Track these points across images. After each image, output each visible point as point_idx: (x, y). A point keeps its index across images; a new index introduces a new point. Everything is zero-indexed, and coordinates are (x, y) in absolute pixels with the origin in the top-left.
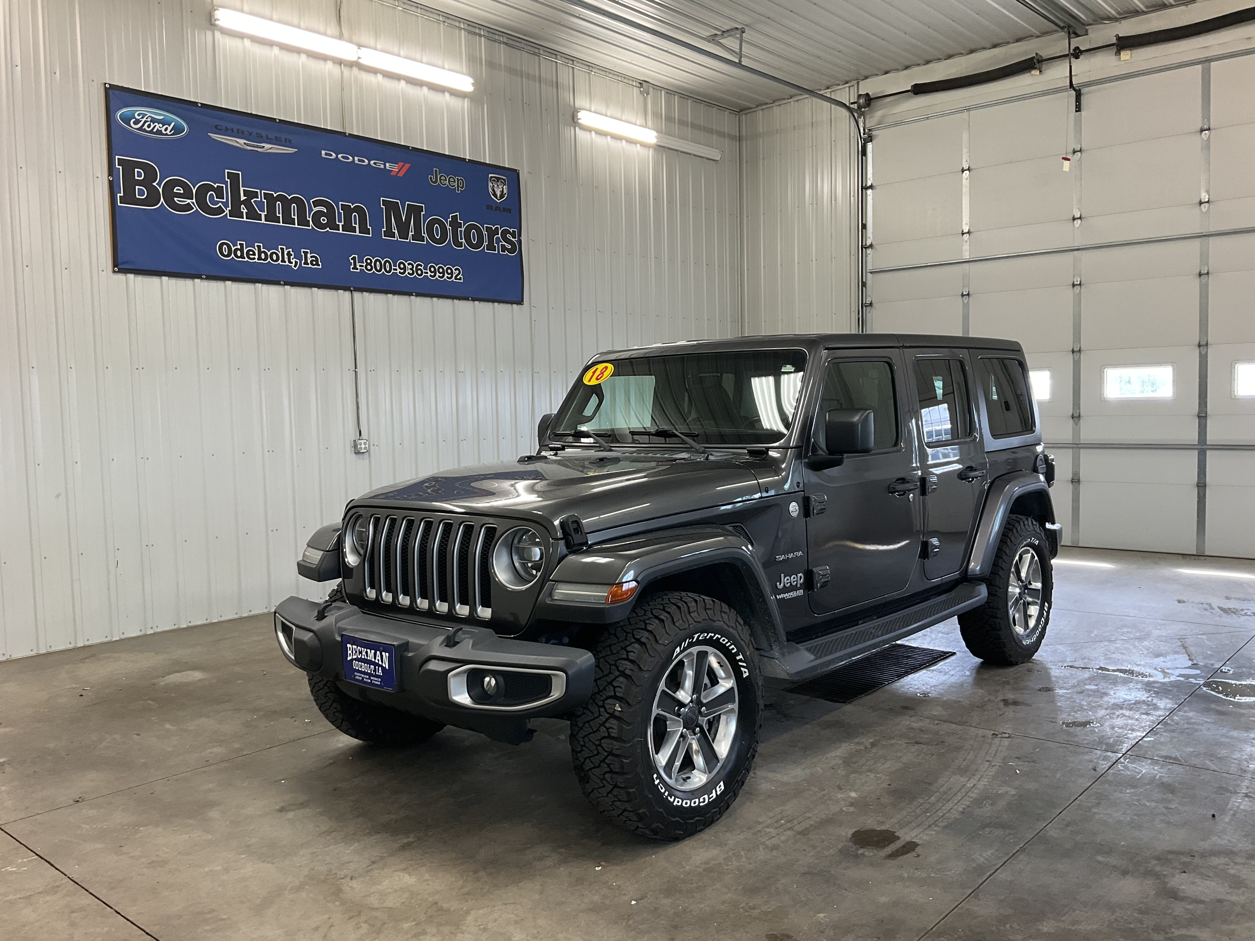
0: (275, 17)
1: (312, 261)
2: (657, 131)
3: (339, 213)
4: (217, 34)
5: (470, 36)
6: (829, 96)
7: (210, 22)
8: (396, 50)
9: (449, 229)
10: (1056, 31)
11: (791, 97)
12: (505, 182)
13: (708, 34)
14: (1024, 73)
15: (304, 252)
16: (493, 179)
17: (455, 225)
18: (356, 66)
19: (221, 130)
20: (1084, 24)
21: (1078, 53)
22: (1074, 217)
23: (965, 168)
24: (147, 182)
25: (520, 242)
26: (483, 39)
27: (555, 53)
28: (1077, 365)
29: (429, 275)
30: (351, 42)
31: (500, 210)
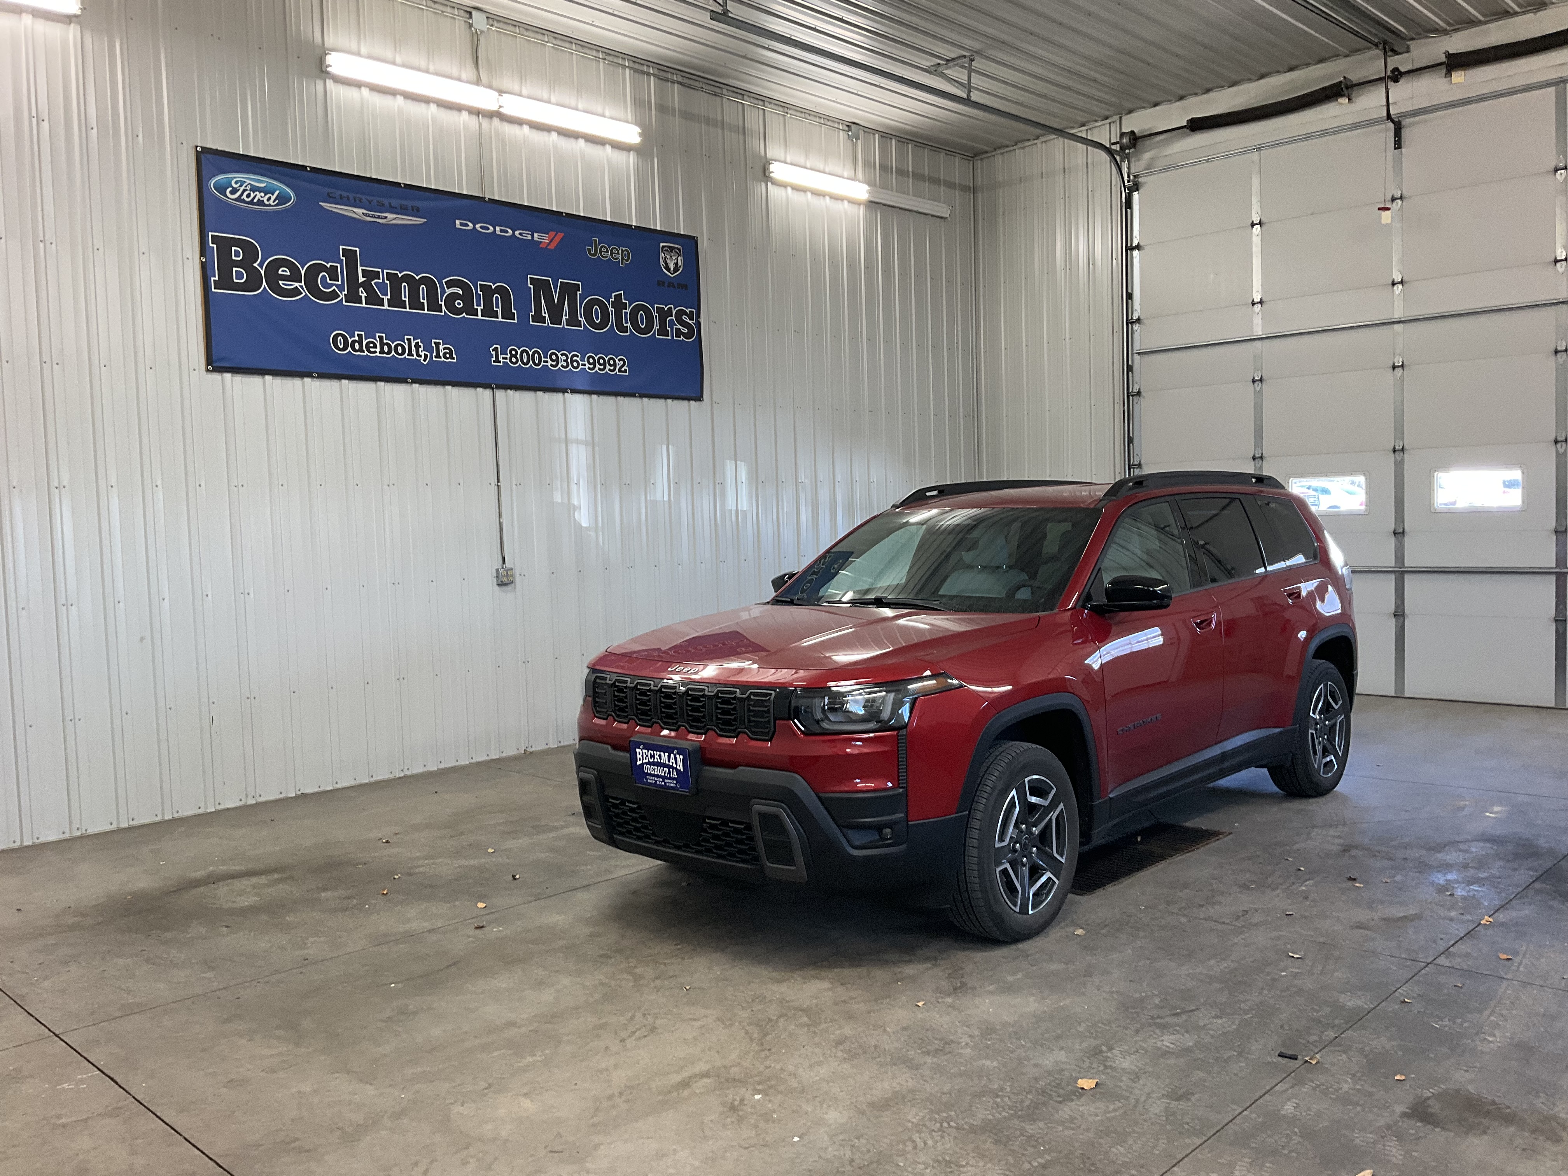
0: (398, 60)
1: (444, 354)
2: (869, 185)
3: (478, 296)
4: (330, 83)
5: (637, 75)
6: (1084, 136)
7: (321, 70)
8: (545, 96)
9: (612, 311)
10: (1369, 48)
11: (1038, 138)
12: (680, 252)
13: (929, 64)
14: (1329, 102)
15: (435, 343)
16: (666, 248)
17: (619, 306)
18: (497, 117)
19: (335, 198)
20: (1404, 39)
21: (1398, 75)
22: (1393, 281)
23: (1255, 222)
24: (247, 263)
25: (698, 324)
26: (652, 78)
27: (741, 93)
28: (1399, 468)
29: (587, 367)
30: (490, 87)
31: (673, 286)
